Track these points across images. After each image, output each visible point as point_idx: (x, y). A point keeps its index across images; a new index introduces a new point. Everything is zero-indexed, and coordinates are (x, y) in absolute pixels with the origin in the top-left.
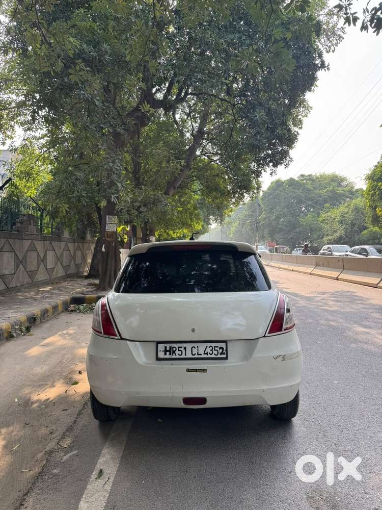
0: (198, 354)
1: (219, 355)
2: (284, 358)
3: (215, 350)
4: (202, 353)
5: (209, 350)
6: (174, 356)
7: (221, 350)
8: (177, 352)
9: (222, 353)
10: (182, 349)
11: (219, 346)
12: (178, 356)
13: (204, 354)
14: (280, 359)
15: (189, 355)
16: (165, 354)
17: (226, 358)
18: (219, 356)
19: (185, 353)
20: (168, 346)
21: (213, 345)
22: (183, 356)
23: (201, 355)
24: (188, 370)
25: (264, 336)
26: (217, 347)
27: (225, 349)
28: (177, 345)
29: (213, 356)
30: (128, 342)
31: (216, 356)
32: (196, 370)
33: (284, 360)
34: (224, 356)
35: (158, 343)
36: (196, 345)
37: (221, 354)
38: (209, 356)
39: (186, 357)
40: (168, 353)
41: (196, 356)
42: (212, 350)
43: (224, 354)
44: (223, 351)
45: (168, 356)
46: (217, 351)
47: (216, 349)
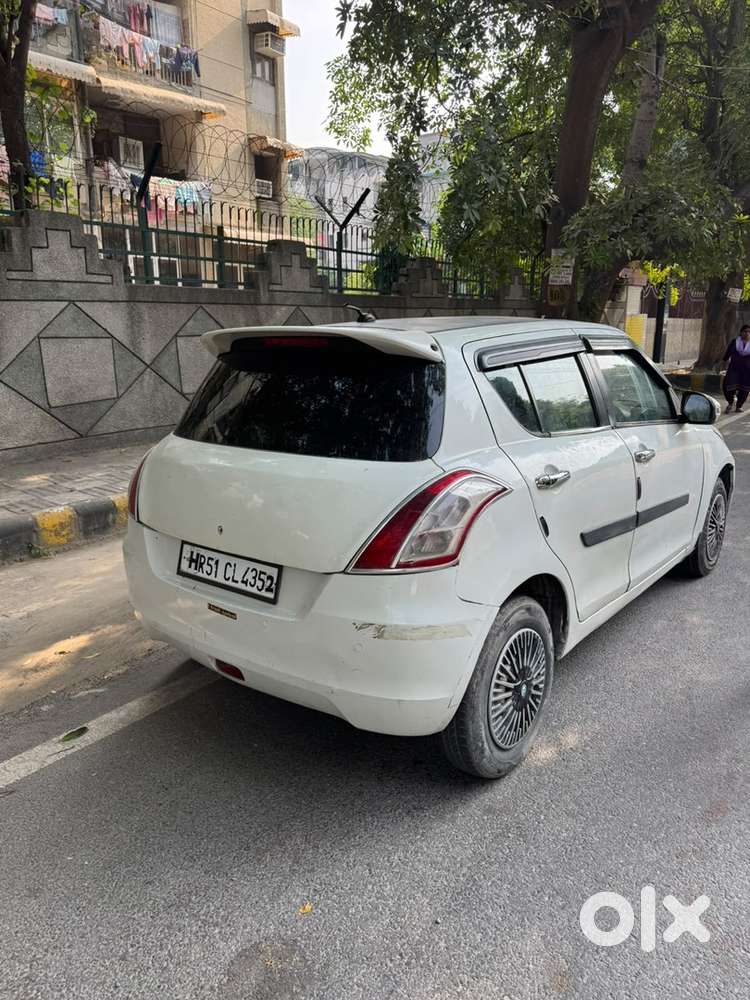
0: (233, 581)
1: (263, 591)
2: (381, 632)
3: (259, 579)
4: (240, 580)
5: (250, 576)
6: (200, 574)
7: (268, 583)
8: (205, 566)
9: (269, 590)
10: (212, 563)
11: (268, 574)
12: (205, 576)
13: (243, 582)
14: (370, 632)
15: (220, 579)
16: (190, 566)
17: (274, 601)
18: (264, 593)
19: (216, 572)
20: (196, 550)
21: (260, 567)
22: (212, 577)
23: (237, 582)
24: (211, 607)
25: (344, 572)
26: (265, 573)
27: (275, 581)
28: (207, 554)
29: (254, 590)
30: (145, 529)
31: (259, 593)
32: (222, 610)
33: (379, 637)
34: (271, 595)
35: (184, 543)
36: (233, 560)
37: (267, 590)
38: (249, 589)
39: (216, 580)
40: (193, 565)
41: (230, 583)
42: (254, 578)
43: (271, 591)
44: (271, 585)
45: (192, 571)
46: (263, 580)
47: (262, 576)
